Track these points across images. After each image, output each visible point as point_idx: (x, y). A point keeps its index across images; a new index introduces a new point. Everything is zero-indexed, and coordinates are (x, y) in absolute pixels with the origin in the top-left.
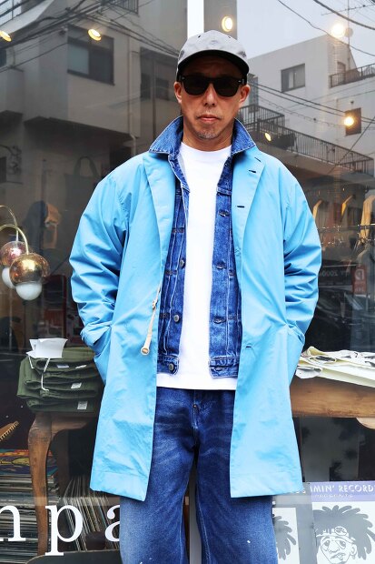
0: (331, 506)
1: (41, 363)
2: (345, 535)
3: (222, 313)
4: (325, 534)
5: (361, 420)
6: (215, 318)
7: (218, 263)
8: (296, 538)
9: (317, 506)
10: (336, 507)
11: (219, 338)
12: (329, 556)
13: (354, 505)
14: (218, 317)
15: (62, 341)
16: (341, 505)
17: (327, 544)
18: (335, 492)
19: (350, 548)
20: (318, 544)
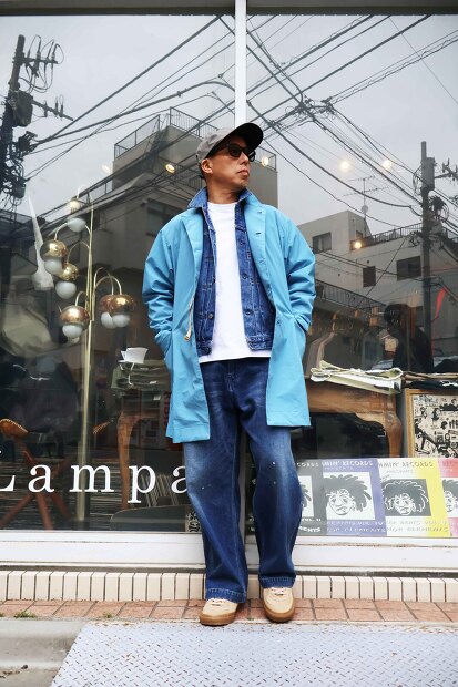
0: (337, 475)
1: (129, 365)
2: (347, 495)
3: (250, 307)
4: (332, 494)
5: (358, 415)
6: (246, 311)
7: (243, 274)
8: (311, 496)
9: (327, 475)
10: (341, 476)
11: (250, 324)
12: (335, 509)
13: (354, 474)
14: (248, 310)
15: (144, 350)
16: (344, 474)
17: (334, 501)
18: (340, 465)
19: (351, 503)
20: (327, 500)
